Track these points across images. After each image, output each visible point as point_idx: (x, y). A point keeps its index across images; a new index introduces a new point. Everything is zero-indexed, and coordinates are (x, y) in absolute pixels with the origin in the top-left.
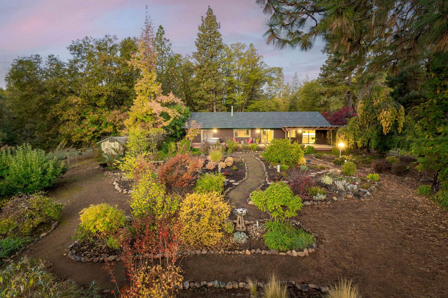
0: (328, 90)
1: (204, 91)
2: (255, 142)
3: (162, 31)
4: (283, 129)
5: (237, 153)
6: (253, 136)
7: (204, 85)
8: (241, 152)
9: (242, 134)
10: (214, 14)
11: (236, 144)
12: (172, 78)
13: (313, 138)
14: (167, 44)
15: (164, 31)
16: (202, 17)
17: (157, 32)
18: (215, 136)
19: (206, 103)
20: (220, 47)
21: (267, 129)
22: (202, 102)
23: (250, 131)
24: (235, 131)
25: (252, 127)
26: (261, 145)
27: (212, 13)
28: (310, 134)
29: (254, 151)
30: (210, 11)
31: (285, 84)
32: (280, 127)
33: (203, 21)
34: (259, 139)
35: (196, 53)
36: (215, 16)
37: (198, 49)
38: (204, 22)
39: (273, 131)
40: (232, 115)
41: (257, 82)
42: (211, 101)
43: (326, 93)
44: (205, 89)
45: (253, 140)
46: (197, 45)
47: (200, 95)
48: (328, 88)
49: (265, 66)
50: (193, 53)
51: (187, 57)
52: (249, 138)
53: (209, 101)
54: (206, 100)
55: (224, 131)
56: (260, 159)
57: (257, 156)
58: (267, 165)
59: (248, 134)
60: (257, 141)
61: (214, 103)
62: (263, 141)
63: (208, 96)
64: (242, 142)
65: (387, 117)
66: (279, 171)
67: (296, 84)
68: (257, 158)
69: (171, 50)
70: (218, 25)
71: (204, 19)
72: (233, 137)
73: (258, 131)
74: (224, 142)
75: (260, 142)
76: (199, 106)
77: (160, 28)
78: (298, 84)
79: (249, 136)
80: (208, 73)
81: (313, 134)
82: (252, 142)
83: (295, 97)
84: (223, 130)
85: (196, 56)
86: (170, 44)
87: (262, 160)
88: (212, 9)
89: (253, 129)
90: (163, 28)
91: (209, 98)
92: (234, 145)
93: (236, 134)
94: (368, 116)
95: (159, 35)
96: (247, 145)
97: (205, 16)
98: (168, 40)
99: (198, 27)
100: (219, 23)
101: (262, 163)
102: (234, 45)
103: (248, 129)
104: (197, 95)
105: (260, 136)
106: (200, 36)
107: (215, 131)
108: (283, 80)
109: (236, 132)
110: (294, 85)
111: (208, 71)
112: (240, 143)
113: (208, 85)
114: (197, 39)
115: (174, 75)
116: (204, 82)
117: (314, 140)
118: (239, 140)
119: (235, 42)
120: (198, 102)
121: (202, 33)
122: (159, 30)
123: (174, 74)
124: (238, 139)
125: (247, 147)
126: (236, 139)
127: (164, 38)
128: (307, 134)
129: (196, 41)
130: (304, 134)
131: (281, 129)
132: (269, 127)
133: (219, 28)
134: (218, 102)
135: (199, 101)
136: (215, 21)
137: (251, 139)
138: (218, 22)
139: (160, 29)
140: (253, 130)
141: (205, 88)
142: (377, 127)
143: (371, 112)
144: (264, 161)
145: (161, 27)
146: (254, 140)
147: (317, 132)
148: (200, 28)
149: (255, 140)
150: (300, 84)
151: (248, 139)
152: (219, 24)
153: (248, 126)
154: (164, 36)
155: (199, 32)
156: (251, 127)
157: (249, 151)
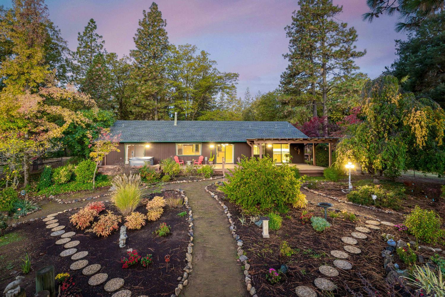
0: (291, 99)
1: (142, 97)
2: (208, 163)
3: (93, 26)
4: (248, 143)
5: (179, 182)
6: (204, 154)
7: (143, 88)
8: (184, 181)
9: (189, 151)
10: (159, 10)
11: (178, 167)
12: (97, 77)
13: (287, 156)
14: (99, 41)
15: (96, 26)
16: (144, 11)
17: (87, 26)
18: (147, 154)
19: (145, 112)
20: (166, 47)
21: (224, 143)
22: (138, 110)
23: (200, 146)
24: (178, 146)
25: (203, 141)
26: (217, 167)
27: (157, 8)
28: (283, 150)
29: (206, 177)
30: (154, 6)
31: (238, 98)
32: (243, 141)
33: (145, 15)
34: (213, 158)
35: (133, 51)
36: (160, 12)
37: (136, 47)
38: (146, 17)
39: (233, 146)
40: (175, 124)
41: (210, 89)
42: (151, 108)
43: (289, 102)
44: (143, 94)
45: (204, 159)
46: (136, 42)
47: (136, 101)
48: (292, 97)
49: (218, 73)
50: (131, 51)
51: (125, 58)
52: (200, 156)
53: (149, 109)
54: (143, 108)
55: (162, 147)
56: (219, 194)
57: (212, 188)
58: (236, 213)
59: (197, 150)
60: (211, 160)
61: (156, 112)
62: (219, 160)
63: (147, 102)
64: (189, 163)
65: (422, 121)
66: (266, 233)
67: (248, 100)
68: (212, 194)
69: (104, 48)
70: (163, 22)
71: (146, 14)
72: (175, 155)
73: (212, 146)
74: (158, 163)
75: (214, 162)
76: (135, 115)
77: (90, 21)
78: (250, 99)
79: (199, 153)
80: (149, 75)
81: (286, 150)
82: (203, 162)
83: (250, 111)
84: (159, 145)
85: (133, 54)
86: (104, 42)
87: (222, 200)
88: (157, 4)
89: (205, 143)
90: (94, 22)
91: (148, 105)
92: (174, 169)
93: (180, 151)
94: (385, 120)
95: (89, 29)
96: (195, 168)
97: (148, 10)
98: (101, 37)
99: (139, 21)
100: (165, 20)
101: (225, 207)
102: (182, 46)
103: (197, 143)
104: (133, 101)
105: (214, 154)
106: (140, 32)
107: (148, 146)
108: (236, 95)
109: (180, 147)
110: (246, 100)
111: (149, 72)
112: (185, 163)
113: (148, 89)
114: (136, 35)
115: (101, 75)
116: (142, 86)
117: (288, 158)
118: (183, 160)
119: (184, 44)
120: (133, 110)
121: (142, 28)
122: (89, 23)
123: (101, 73)
124: (182, 158)
125: (195, 171)
126: (179, 158)
127: (96, 34)
128: (279, 150)
129: (135, 37)
130: (274, 150)
131: (246, 143)
132: (227, 141)
133: (165, 26)
134: (160, 111)
135: (135, 109)
136: (160, 16)
137: (201, 158)
138: (163, 18)
139: (91, 23)
140: (205, 145)
141: (143, 92)
142: (404, 136)
143: (389, 113)
144: (226, 201)
145: (92, 21)
146: (206, 159)
147: (292, 146)
148: (141, 23)
149: (208, 159)
150: (252, 99)
151: (196, 157)
152: (165, 22)
153: (197, 140)
154: (95, 32)
155: (139, 27)
156: (201, 141)
157: (198, 177)
